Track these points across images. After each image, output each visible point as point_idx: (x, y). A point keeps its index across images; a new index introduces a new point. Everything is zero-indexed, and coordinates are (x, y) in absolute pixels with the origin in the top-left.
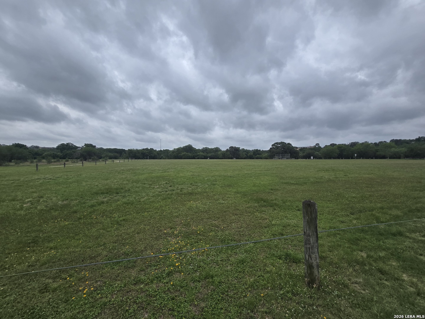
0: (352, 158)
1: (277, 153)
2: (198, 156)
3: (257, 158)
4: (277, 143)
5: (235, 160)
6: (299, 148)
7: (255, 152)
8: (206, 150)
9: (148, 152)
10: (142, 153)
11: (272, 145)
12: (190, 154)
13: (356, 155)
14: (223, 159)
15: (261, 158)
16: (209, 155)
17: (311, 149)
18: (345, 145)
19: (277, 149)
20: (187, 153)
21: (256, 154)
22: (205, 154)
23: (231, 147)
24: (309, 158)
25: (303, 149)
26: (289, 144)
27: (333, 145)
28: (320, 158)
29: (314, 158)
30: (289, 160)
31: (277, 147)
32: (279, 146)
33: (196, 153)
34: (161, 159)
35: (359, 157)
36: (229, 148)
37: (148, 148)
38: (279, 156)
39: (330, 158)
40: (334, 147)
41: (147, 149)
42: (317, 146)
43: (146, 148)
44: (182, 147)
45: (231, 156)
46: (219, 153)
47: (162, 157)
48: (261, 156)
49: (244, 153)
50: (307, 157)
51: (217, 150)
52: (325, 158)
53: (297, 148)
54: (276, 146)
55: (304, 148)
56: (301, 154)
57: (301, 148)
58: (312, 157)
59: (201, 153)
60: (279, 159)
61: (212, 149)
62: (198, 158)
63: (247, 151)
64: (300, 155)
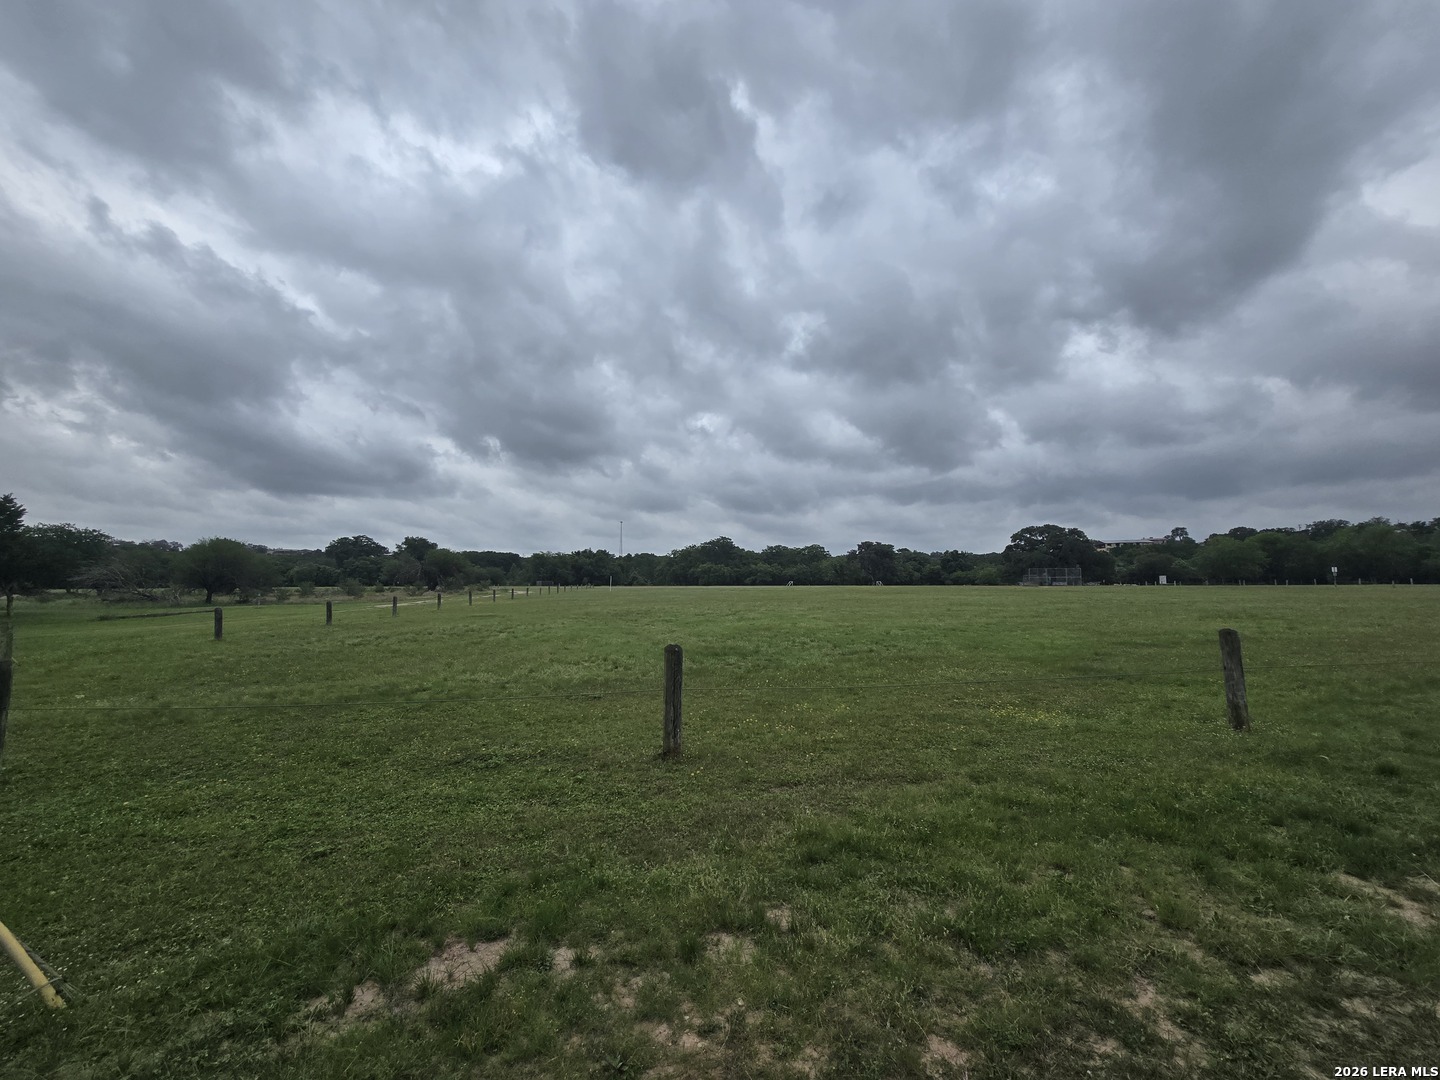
0: (1323, 580)
1: (1033, 565)
2: (751, 574)
3: (956, 582)
4: (1030, 530)
5: (880, 587)
6: (1109, 544)
7: (949, 561)
8: (775, 555)
9: (591, 564)
10: (573, 567)
11: (1014, 538)
12: (726, 570)
13: (1334, 570)
14: (836, 584)
15: (972, 582)
16: (791, 571)
17: (1155, 547)
18: (1288, 532)
19: (1031, 550)
20: (714, 566)
21: (953, 569)
22: (774, 568)
23: (866, 546)
24: (1154, 580)
25: (1124, 549)
26: (1074, 532)
27: (1240, 533)
28: (1195, 581)
29: (1170, 581)
30: (1080, 588)
31: (1032, 544)
32: (1040, 538)
33: (745, 564)
34: (630, 584)
35: (1346, 578)
36: (856, 548)
37: (590, 551)
38: (1040, 574)
39: (1233, 580)
40: (1247, 541)
41: (587, 554)
42: (1178, 539)
43: (585, 551)
44: (698, 545)
45: (863, 574)
46: (825, 563)
47: (634, 579)
48: (970, 574)
49: (910, 566)
50: (1147, 576)
51: (816, 554)
52: (1215, 580)
53: (1101, 545)
54: (1026, 540)
55: (1128, 546)
56: (1120, 567)
57: (1118, 544)
58: (1163, 579)
59: (762, 566)
60: (1041, 584)
61: (798, 552)
62: (753, 583)
63: (918, 559)
64: (1117, 569)
